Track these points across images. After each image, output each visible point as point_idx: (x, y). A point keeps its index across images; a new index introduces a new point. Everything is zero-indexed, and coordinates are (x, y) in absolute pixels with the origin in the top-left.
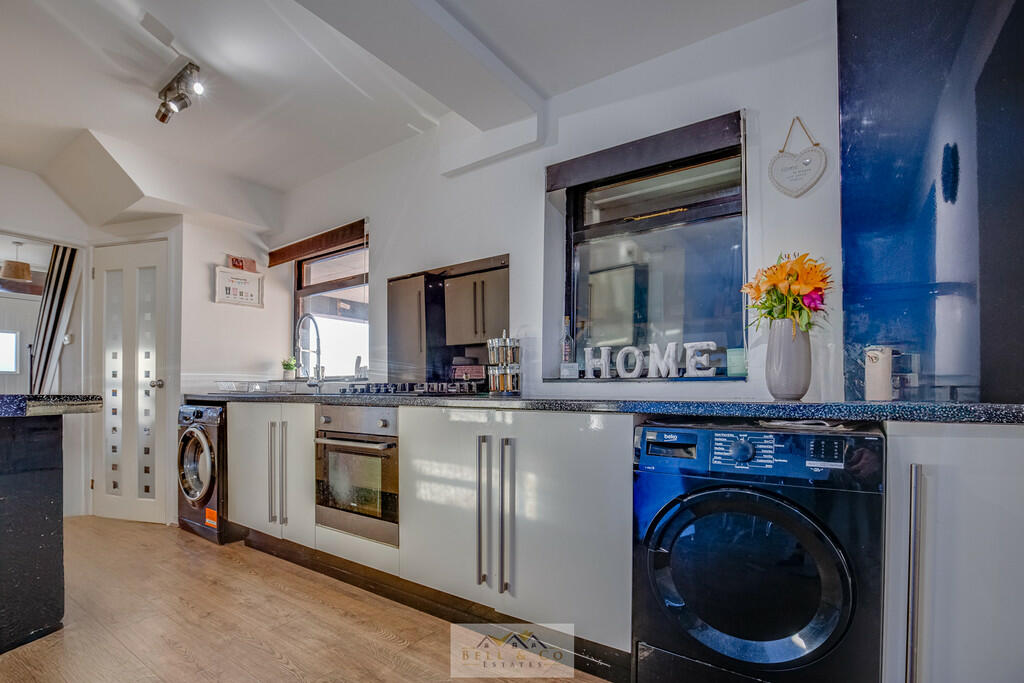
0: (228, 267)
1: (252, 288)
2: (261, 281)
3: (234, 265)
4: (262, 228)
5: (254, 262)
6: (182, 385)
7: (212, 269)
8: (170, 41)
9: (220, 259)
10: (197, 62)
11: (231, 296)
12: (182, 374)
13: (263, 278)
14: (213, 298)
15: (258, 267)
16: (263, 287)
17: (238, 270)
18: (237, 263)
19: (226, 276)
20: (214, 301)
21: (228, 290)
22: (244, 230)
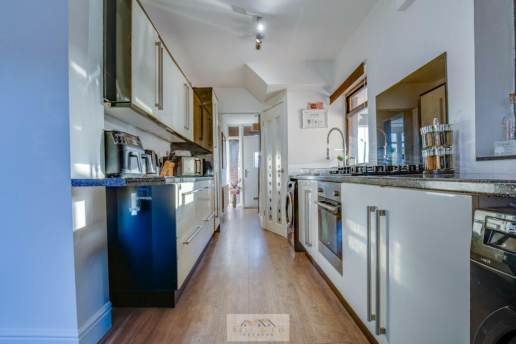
0: (308, 109)
1: (321, 118)
2: (326, 113)
3: (312, 108)
4: (324, 84)
5: (322, 103)
6: (289, 171)
7: (301, 112)
8: (246, 12)
9: (305, 106)
10: (260, 16)
11: (311, 124)
12: (289, 166)
13: (327, 111)
14: (302, 127)
15: (324, 106)
16: (327, 116)
17: (314, 110)
18: (313, 106)
19: (308, 114)
20: (302, 128)
21: (309, 121)
22: (317, 89)
